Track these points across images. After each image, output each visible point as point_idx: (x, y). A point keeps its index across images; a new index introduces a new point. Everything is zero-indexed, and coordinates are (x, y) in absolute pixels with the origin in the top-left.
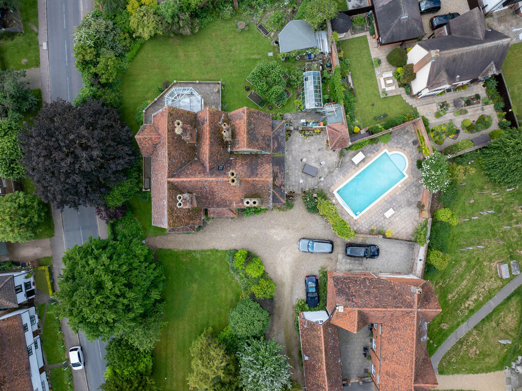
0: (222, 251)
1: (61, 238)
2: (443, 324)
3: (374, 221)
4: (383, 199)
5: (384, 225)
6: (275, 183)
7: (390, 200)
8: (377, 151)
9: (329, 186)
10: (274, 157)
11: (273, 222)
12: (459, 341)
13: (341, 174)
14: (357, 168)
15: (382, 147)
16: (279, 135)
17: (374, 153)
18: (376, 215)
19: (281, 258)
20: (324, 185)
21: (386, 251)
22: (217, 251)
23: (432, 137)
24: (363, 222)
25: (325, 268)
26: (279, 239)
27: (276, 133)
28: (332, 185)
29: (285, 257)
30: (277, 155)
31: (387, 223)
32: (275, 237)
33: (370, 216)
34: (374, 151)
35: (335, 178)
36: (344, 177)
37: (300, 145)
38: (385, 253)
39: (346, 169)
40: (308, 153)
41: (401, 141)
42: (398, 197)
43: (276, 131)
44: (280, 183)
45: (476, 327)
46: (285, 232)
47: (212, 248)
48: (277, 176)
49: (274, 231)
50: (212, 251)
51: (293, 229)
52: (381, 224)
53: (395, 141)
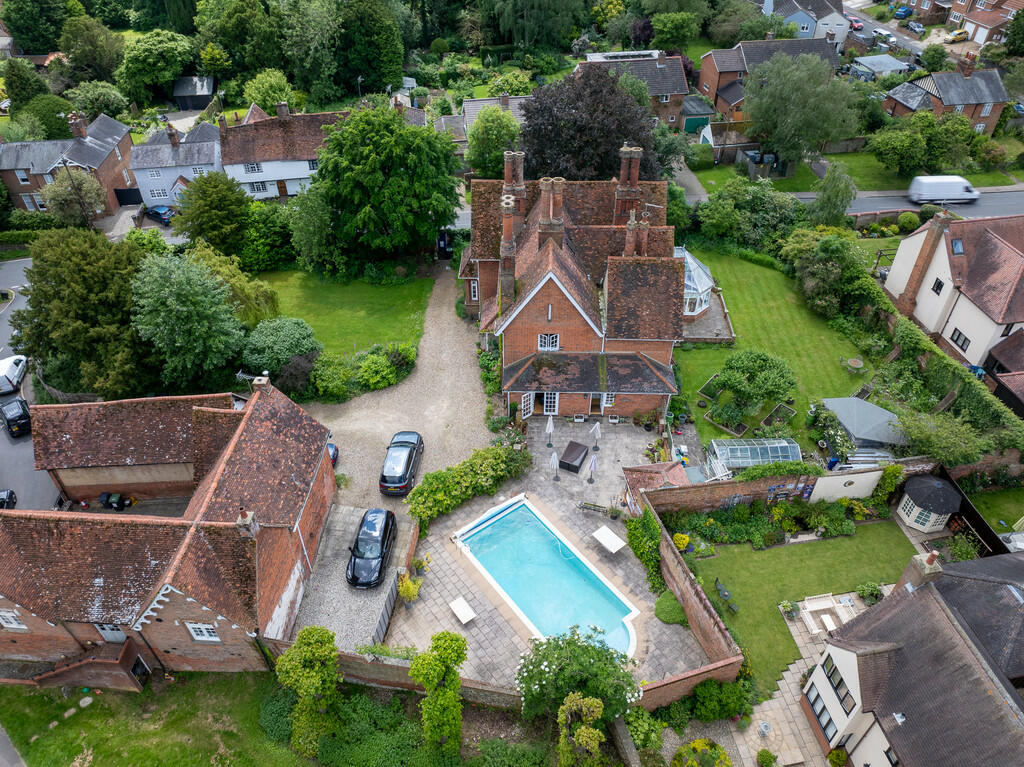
2: (90, 758)
3: (446, 580)
4: (503, 603)
5: (430, 603)
6: (544, 369)
7: (499, 620)
8: (631, 591)
9: (539, 489)
10: (597, 367)
13: (568, 514)
14: (584, 545)
15: (644, 604)
16: (645, 379)
17: (625, 584)
18: (460, 585)
19: (385, 416)
20: (541, 482)
21: (359, 610)
23: (692, 745)
24: (445, 555)
25: (346, 485)
27: (648, 371)
28: (541, 496)
30: (603, 374)
31: (435, 610)
32: (432, 408)
33: (460, 571)
34: (631, 585)
35: (556, 502)
36: (561, 519)
37: (630, 447)
38: (354, 608)
39: (579, 523)
40: (613, 458)
41: (666, 652)
42: (507, 640)
43: (652, 371)
44: (546, 380)
48: (559, 373)
49: (445, 406)
52: (435, 595)
53: (665, 638)
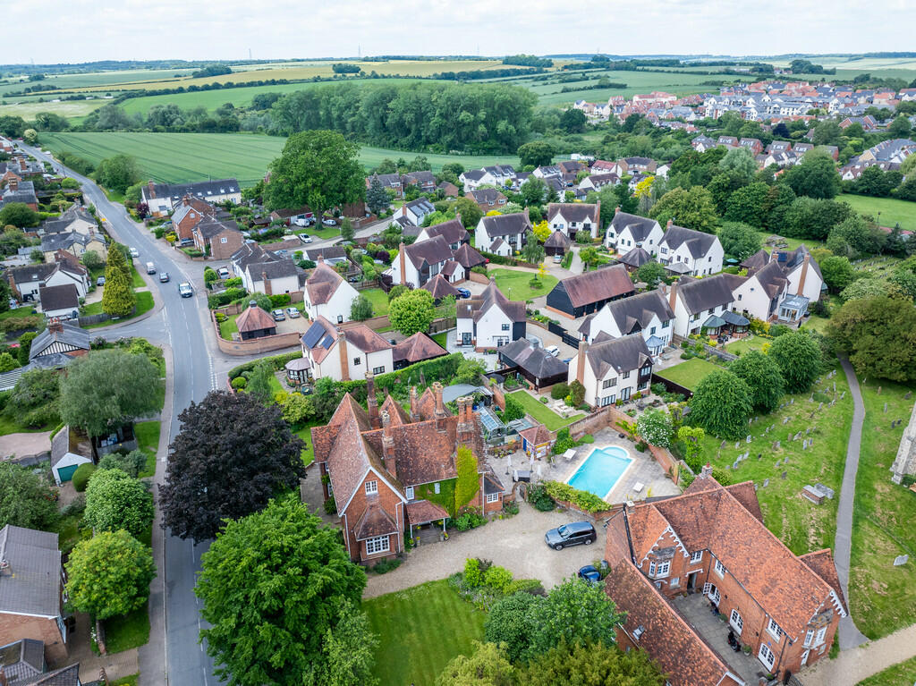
0: (442, 581)
1: (161, 643)
11: (500, 532)
12: (850, 587)
14: (574, 462)
22: (433, 583)
26: (518, 547)
29: (536, 563)
45: (852, 565)
46: (521, 538)
47: (424, 582)
49: (506, 541)
50: (425, 585)
51: (530, 532)
